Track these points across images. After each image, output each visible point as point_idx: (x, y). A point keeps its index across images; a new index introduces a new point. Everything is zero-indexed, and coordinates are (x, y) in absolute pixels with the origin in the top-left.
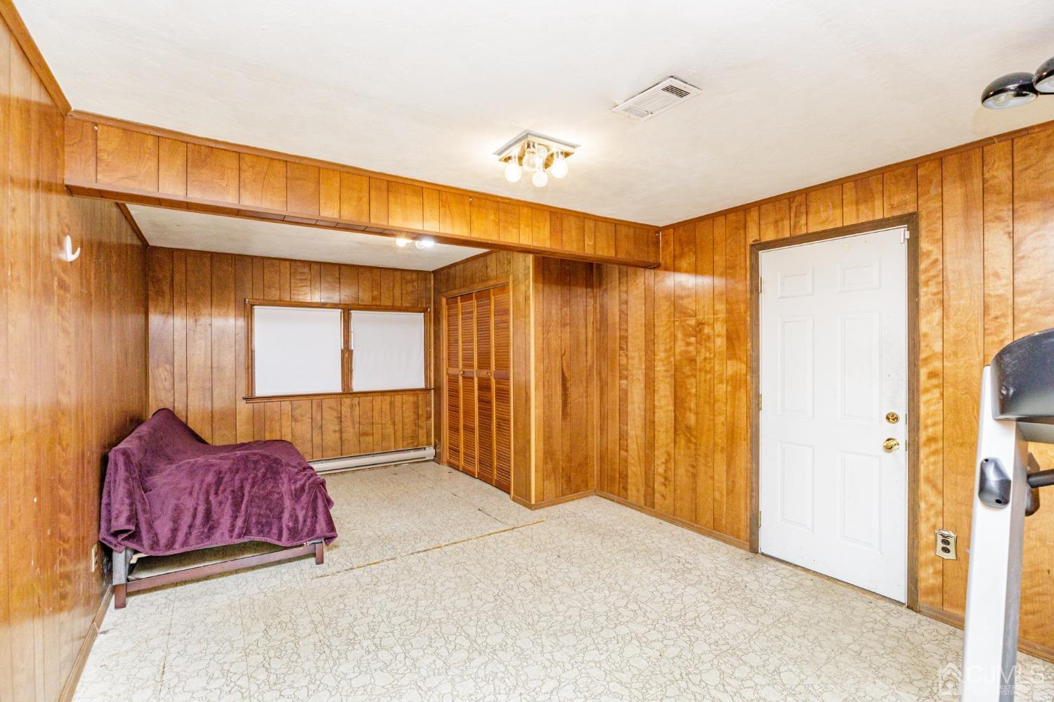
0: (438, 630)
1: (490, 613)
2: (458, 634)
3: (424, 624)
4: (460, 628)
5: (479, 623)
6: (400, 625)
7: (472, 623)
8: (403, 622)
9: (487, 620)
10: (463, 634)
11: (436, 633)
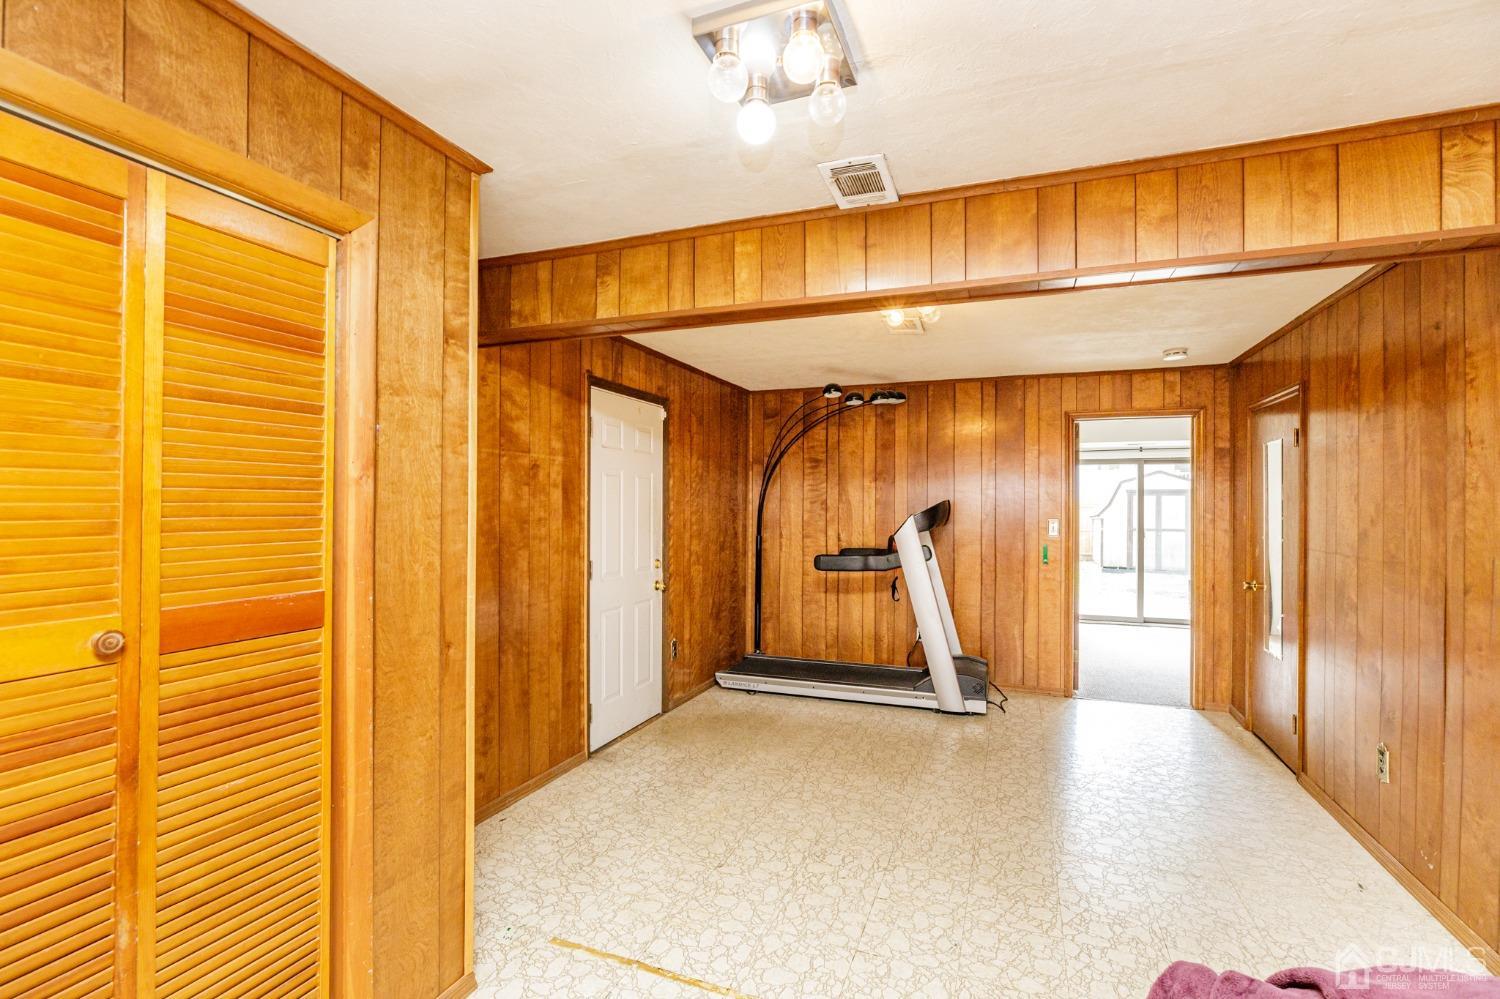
1: (924, 859)
2: (983, 862)
4: (975, 865)
5: (950, 858)
7: (955, 862)
9: (937, 856)
10: (978, 860)
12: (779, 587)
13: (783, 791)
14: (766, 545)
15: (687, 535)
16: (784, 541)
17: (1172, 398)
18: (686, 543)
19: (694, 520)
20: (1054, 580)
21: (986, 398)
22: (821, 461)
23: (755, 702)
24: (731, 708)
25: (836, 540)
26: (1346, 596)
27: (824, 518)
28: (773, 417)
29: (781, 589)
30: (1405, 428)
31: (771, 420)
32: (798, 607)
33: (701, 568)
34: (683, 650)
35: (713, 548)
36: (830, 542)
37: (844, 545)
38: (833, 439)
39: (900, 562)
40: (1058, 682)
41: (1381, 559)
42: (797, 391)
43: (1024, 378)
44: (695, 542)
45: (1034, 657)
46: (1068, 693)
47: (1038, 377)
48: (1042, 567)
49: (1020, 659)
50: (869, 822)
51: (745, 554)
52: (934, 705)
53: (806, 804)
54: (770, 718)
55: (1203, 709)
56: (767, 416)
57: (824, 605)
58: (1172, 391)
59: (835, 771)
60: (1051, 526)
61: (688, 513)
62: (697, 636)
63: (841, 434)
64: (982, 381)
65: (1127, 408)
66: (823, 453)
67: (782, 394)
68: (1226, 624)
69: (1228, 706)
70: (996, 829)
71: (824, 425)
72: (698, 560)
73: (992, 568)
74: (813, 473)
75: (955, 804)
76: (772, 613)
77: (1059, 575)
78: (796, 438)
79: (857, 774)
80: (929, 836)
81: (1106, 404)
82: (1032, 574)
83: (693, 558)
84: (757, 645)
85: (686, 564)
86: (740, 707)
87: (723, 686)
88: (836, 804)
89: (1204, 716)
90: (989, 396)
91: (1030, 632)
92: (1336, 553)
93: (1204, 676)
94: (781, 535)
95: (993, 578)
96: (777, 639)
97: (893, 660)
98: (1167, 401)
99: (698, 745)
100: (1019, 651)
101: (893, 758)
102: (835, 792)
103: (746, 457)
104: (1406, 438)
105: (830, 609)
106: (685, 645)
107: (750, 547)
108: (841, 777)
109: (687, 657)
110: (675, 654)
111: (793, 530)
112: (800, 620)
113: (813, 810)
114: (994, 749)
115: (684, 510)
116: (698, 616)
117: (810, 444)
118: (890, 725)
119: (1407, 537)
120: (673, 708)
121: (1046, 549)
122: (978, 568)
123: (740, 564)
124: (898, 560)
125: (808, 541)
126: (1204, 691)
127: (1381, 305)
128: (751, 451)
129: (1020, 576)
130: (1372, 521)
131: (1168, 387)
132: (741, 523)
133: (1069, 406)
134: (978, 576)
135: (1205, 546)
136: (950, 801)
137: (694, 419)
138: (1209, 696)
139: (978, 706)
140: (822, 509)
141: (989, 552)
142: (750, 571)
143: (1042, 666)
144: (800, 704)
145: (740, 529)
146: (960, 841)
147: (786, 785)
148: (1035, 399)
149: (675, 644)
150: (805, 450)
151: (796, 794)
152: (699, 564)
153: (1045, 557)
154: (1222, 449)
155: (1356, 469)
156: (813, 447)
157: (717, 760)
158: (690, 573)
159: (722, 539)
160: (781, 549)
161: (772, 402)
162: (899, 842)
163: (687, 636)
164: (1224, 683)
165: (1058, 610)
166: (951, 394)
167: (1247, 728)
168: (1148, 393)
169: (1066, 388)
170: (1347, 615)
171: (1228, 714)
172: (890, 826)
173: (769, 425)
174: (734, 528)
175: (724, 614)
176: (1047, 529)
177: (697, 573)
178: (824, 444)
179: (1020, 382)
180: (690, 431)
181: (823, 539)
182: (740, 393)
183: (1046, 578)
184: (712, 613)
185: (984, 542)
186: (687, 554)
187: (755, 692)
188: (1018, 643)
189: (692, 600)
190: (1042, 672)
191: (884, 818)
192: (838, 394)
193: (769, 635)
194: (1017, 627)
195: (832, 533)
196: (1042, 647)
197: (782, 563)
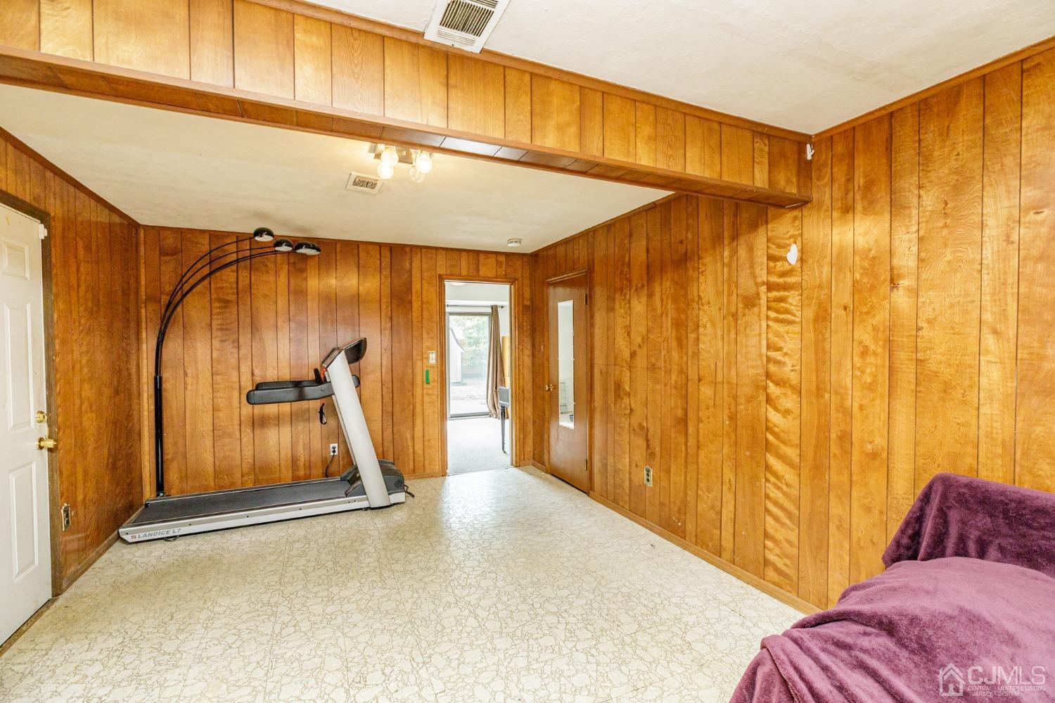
0: (504, 625)
1: (445, 639)
2: (485, 620)
3: (518, 633)
4: (482, 625)
5: (461, 628)
6: (544, 635)
7: (468, 629)
8: (541, 638)
9: (452, 631)
10: (480, 620)
11: (506, 623)
12: (184, 426)
13: (277, 631)
14: (167, 386)
15: (77, 379)
16: (189, 380)
17: (501, 272)
18: (76, 389)
19: (84, 361)
20: (433, 394)
21: (383, 259)
22: (232, 301)
23: (180, 548)
24: (154, 562)
25: (249, 376)
26: (622, 388)
27: (236, 356)
28: (173, 255)
29: (188, 428)
30: (662, 295)
31: (168, 258)
32: (209, 443)
33: (94, 415)
34: (76, 514)
35: (107, 392)
36: (243, 379)
37: (258, 380)
38: (244, 281)
39: (332, 390)
40: (437, 468)
41: (645, 366)
42: (202, 232)
43: (412, 247)
44: (86, 386)
45: (421, 452)
46: (444, 474)
47: (421, 247)
48: (425, 386)
49: (411, 456)
50: (378, 626)
51: (139, 395)
52: (365, 504)
53: (310, 634)
54: (210, 558)
55: (519, 466)
56: (163, 253)
57: (238, 437)
58: (501, 267)
59: (315, 590)
60: (431, 356)
61: (76, 355)
62: (91, 494)
63: (252, 277)
64: (380, 245)
65: (474, 276)
66: (233, 294)
67: (183, 234)
68: (529, 411)
69: (532, 461)
70: (473, 590)
71: (234, 267)
72: (91, 407)
73: (390, 390)
74: (223, 313)
75: (432, 581)
76: (176, 453)
77: (436, 391)
78: (203, 279)
79: (337, 585)
80: (433, 616)
81: (464, 273)
82: (418, 392)
83: (85, 405)
84: (160, 487)
85: (77, 413)
86: (164, 558)
87: (130, 541)
88: (339, 620)
89: (522, 470)
90: (385, 257)
91: (418, 434)
92: (615, 365)
93: (520, 446)
94: (186, 374)
95: (391, 397)
96: (184, 477)
97: (310, 475)
98: (499, 273)
99: (134, 619)
100: (411, 450)
101: (357, 559)
102: (329, 610)
103: (137, 293)
104: (662, 300)
105: (245, 440)
106: (79, 507)
107: (145, 387)
108: (325, 593)
109: (82, 519)
110: (68, 522)
111: (200, 368)
112: (211, 455)
113: (322, 638)
114: (426, 528)
115: (72, 351)
116: (91, 472)
117: (218, 285)
118: (334, 532)
119: (663, 353)
120: (68, 587)
121: (427, 372)
122: (380, 390)
123: (135, 407)
124: (331, 388)
125: (218, 378)
126: (520, 455)
127: (645, 227)
128: (143, 288)
129: (410, 393)
130: (639, 345)
131: (499, 263)
132: (135, 363)
133: (441, 271)
134: (380, 397)
135: (519, 365)
136: (426, 580)
137: (80, 245)
138: (522, 457)
139: (399, 497)
140: (234, 347)
141: (387, 378)
142: (146, 413)
143: (427, 457)
144: (236, 536)
145: (134, 371)
146: (458, 611)
147: (276, 622)
148: (419, 263)
149: (66, 511)
150: (213, 291)
151: (292, 629)
152: (92, 412)
153: (427, 379)
154: (526, 306)
155: (628, 317)
156: (222, 288)
157: (172, 628)
158: (81, 423)
159: (116, 383)
160: (185, 388)
161: (170, 241)
162: (416, 632)
163: (80, 497)
164: (529, 448)
165: (436, 416)
166: (356, 252)
167: (547, 472)
168: (487, 267)
169: (439, 257)
170: (622, 399)
171: (531, 466)
172: (398, 622)
173: (167, 262)
174: (128, 369)
175: (120, 463)
176: (428, 358)
177: (90, 422)
178: (235, 285)
179: (408, 249)
180: (76, 257)
181: (235, 374)
182: (133, 225)
183: (428, 394)
184: (108, 464)
185: (383, 370)
186: (77, 401)
187: (175, 537)
188: (410, 444)
189: (84, 455)
190: (427, 462)
191: (388, 617)
192: (270, 238)
193: (172, 476)
194: (409, 432)
195: (245, 369)
196: (426, 444)
197: (188, 402)
